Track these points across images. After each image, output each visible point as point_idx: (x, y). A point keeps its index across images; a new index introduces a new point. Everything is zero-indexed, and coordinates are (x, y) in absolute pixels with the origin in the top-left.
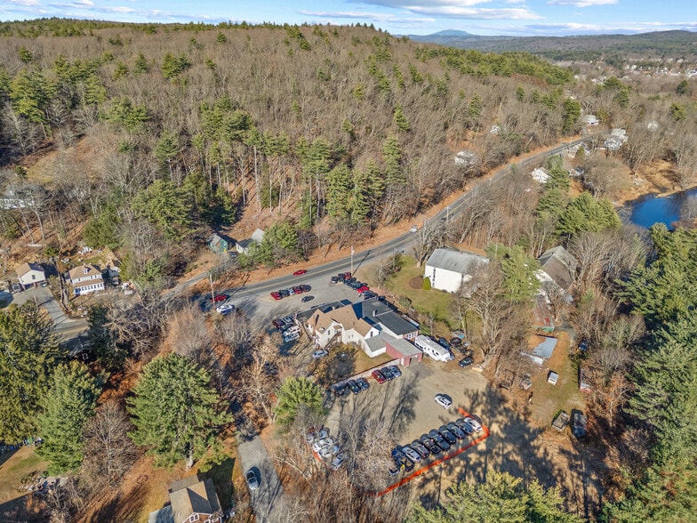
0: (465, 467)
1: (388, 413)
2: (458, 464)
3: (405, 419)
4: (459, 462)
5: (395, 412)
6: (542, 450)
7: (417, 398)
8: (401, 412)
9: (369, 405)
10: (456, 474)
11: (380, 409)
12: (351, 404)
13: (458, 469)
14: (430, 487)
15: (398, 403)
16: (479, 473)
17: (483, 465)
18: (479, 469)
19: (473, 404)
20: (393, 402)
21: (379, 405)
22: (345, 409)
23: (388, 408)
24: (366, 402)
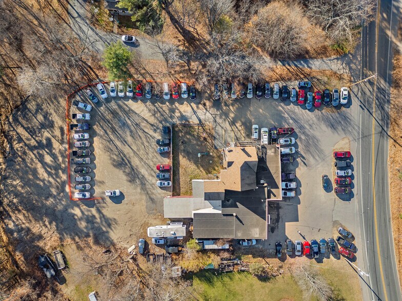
0: (60, 165)
1: (126, 150)
2: (64, 162)
3: (115, 157)
4: (65, 164)
5: (125, 156)
6: (47, 223)
7: (130, 181)
8: (123, 159)
9: (143, 144)
10: (58, 155)
11: (135, 148)
12: (151, 133)
13: (60, 159)
14: (57, 133)
15: (132, 164)
16: (51, 170)
17: (54, 176)
18: (53, 172)
19: (104, 216)
20: (135, 162)
21: (138, 150)
22: (149, 126)
23: (132, 154)
24: (146, 144)
